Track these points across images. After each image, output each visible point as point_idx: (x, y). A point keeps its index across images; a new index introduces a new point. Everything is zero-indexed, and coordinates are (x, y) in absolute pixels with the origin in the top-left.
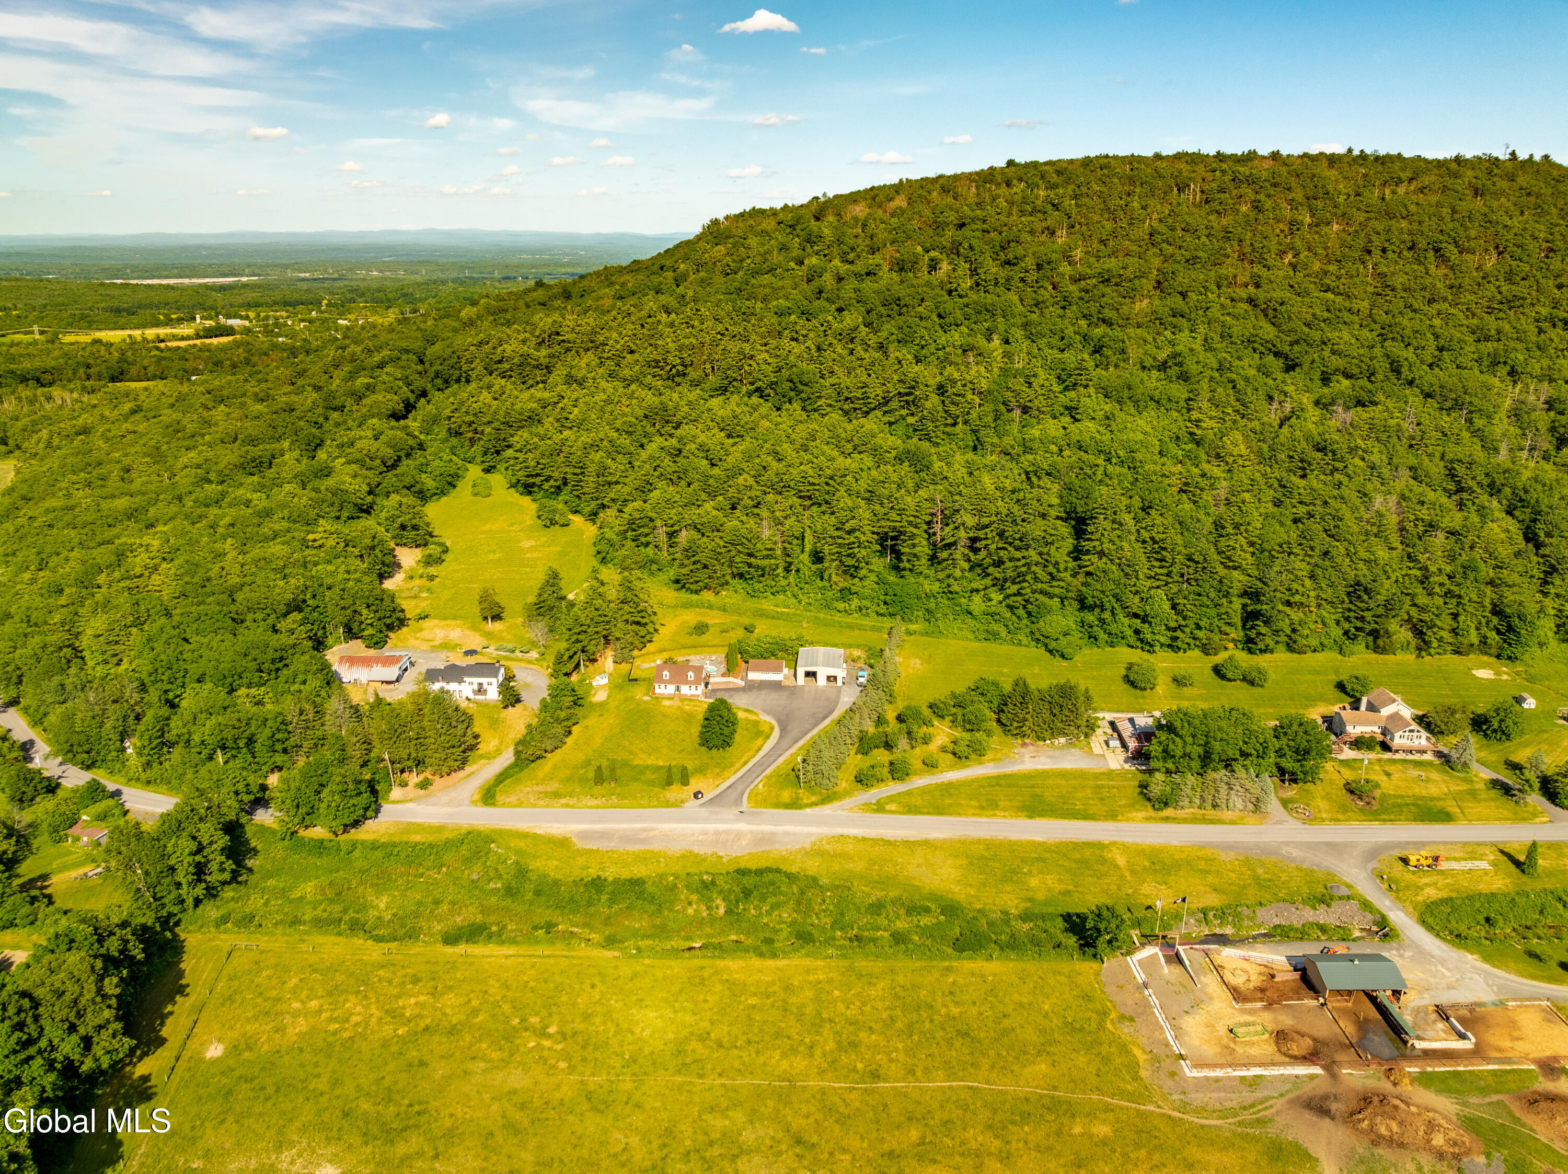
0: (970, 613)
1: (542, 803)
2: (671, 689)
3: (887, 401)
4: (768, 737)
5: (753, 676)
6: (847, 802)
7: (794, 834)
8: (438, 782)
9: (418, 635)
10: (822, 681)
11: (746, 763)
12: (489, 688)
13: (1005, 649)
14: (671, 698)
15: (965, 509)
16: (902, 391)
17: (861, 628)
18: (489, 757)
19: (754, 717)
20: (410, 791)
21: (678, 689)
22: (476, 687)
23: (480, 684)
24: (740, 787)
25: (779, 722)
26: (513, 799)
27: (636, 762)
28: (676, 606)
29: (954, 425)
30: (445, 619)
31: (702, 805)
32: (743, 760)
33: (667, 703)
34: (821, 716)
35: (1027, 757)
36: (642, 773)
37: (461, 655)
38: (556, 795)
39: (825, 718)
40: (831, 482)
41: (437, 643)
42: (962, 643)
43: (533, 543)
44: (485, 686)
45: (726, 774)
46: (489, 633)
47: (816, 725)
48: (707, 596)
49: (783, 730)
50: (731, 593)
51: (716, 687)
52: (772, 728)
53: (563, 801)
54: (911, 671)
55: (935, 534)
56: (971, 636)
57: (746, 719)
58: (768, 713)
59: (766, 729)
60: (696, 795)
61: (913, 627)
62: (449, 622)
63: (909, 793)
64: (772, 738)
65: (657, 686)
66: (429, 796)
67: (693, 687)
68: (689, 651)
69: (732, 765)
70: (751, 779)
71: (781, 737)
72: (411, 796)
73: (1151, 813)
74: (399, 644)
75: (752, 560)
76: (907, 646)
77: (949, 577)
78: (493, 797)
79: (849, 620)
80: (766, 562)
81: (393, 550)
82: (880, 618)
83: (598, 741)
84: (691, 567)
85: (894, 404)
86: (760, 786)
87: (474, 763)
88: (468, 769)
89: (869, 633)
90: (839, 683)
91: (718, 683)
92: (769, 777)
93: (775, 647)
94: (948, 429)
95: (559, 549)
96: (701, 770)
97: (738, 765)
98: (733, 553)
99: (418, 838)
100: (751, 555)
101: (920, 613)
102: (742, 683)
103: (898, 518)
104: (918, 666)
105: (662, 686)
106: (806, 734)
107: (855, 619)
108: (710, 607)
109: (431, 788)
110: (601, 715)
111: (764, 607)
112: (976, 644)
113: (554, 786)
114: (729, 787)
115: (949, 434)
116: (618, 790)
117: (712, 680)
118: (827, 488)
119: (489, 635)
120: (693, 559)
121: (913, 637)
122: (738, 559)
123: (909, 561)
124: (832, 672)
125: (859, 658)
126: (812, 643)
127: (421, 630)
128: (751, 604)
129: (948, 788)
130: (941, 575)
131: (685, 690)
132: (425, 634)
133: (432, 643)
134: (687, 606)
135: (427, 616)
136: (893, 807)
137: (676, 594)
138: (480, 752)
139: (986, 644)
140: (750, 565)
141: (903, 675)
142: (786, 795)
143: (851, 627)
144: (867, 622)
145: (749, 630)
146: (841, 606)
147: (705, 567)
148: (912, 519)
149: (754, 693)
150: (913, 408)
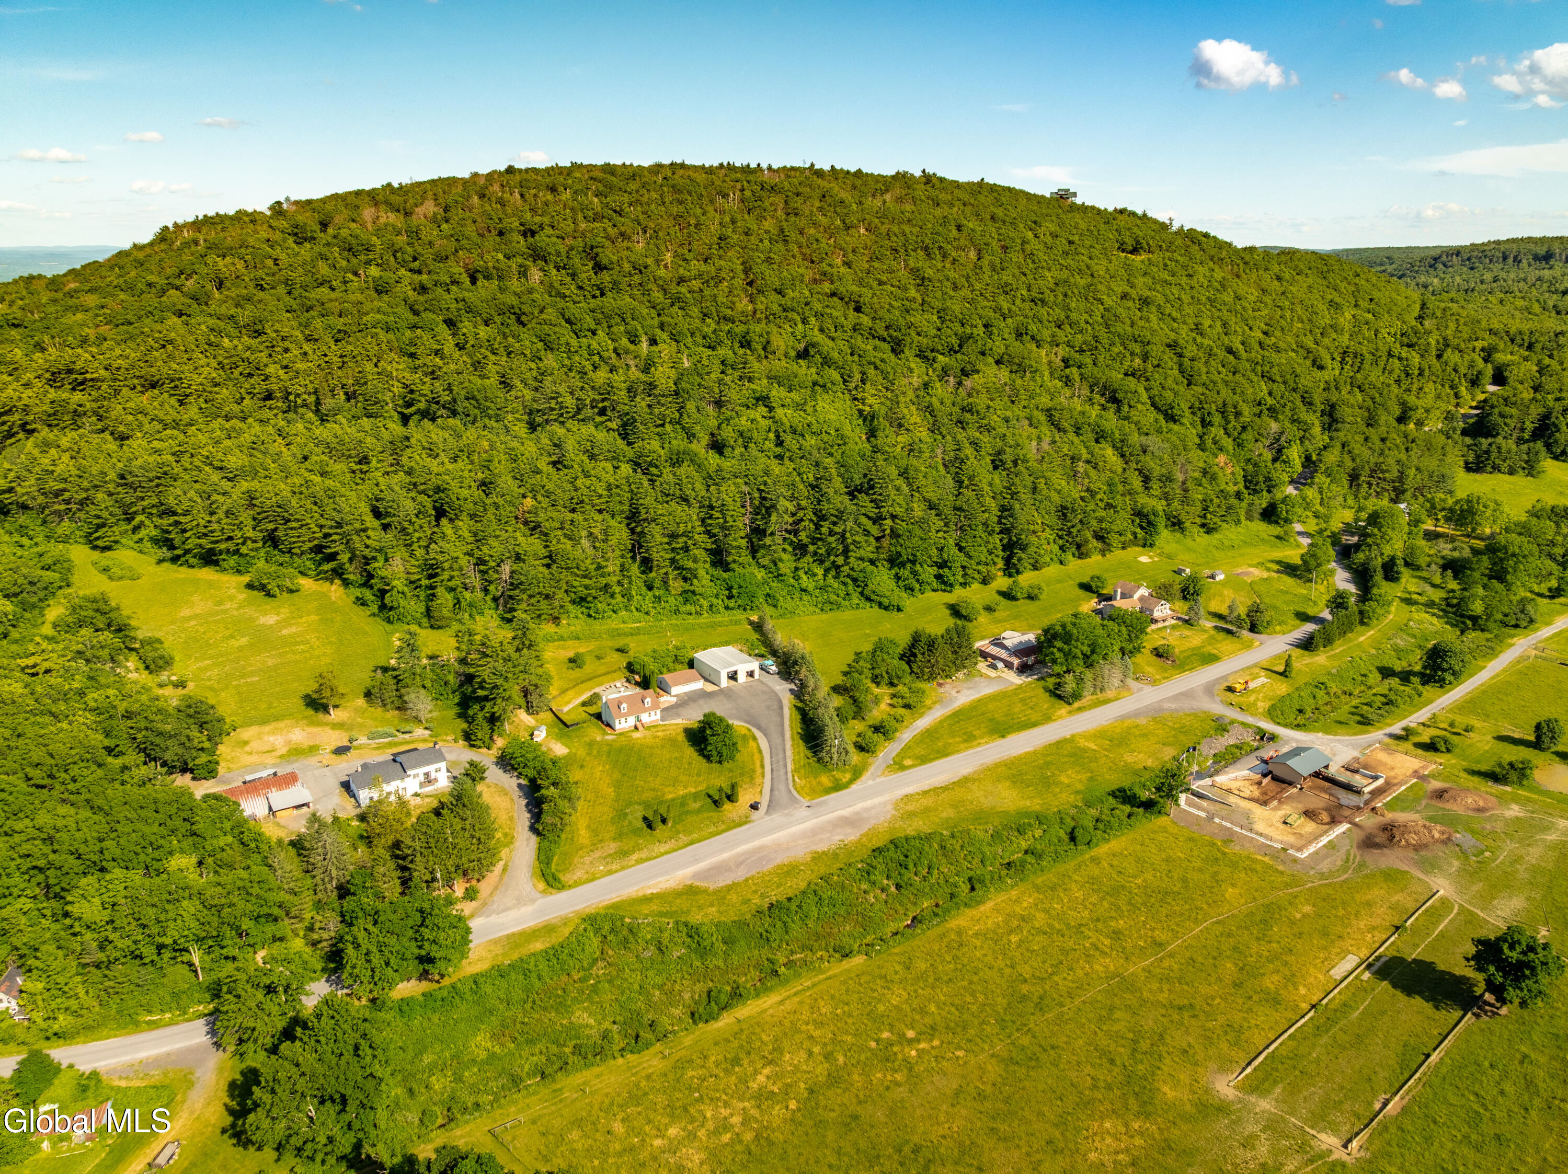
1: (614, 867)
2: (631, 721)
4: (755, 739)
5: (676, 690)
6: (871, 770)
7: (872, 808)
8: (482, 887)
9: (247, 749)
10: (742, 678)
11: (763, 766)
12: (439, 775)
13: (847, 615)
14: (636, 729)
17: (720, 624)
18: (505, 843)
21: (638, 719)
22: (422, 778)
23: (427, 774)
24: (782, 788)
25: (748, 722)
26: (579, 874)
27: (668, 796)
30: (263, 723)
31: (767, 812)
32: (758, 764)
33: (636, 735)
34: (775, 707)
35: (954, 693)
36: (684, 804)
37: (333, 756)
38: (623, 853)
39: (780, 708)
41: (281, 752)
42: (815, 617)
43: (274, 617)
44: (433, 775)
45: (758, 780)
46: (341, 725)
47: (781, 716)
48: (548, 628)
49: (759, 728)
50: (573, 620)
52: (750, 729)
53: (635, 857)
56: (815, 610)
59: (745, 732)
60: (754, 807)
63: (907, 748)
64: (758, 738)
65: (616, 722)
66: (489, 901)
67: (652, 713)
68: (589, 684)
69: (754, 771)
70: (782, 778)
71: (765, 735)
73: (1068, 708)
78: (557, 879)
79: (702, 619)
82: (733, 612)
83: (610, 792)
86: (796, 780)
88: (498, 863)
89: (732, 627)
90: (757, 676)
92: (795, 771)
95: (315, 617)
96: (735, 785)
97: (759, 770)
99: (539, 946)
101: (761, 599)
106: (782, 725)
107: (705, 619)
108: (561, 638)
109: (481, 895)
110: (580, 766)
111: (611, 626)
112: (824, 616)
113: (612, 845)
114: (772, 790)
116: (679, 827)
119: (338, 726)
126: (697, 647)
128: (598, 626)
129: (930, 734)
131: (645, 718)
132: (257, 746)
136: (908, 762)
139: (831, 614)
142: (825, 780)
143: (711, 626)
144: (718, 618)
145: (623, 650)
147: (548, 597)
149: (694, 705)
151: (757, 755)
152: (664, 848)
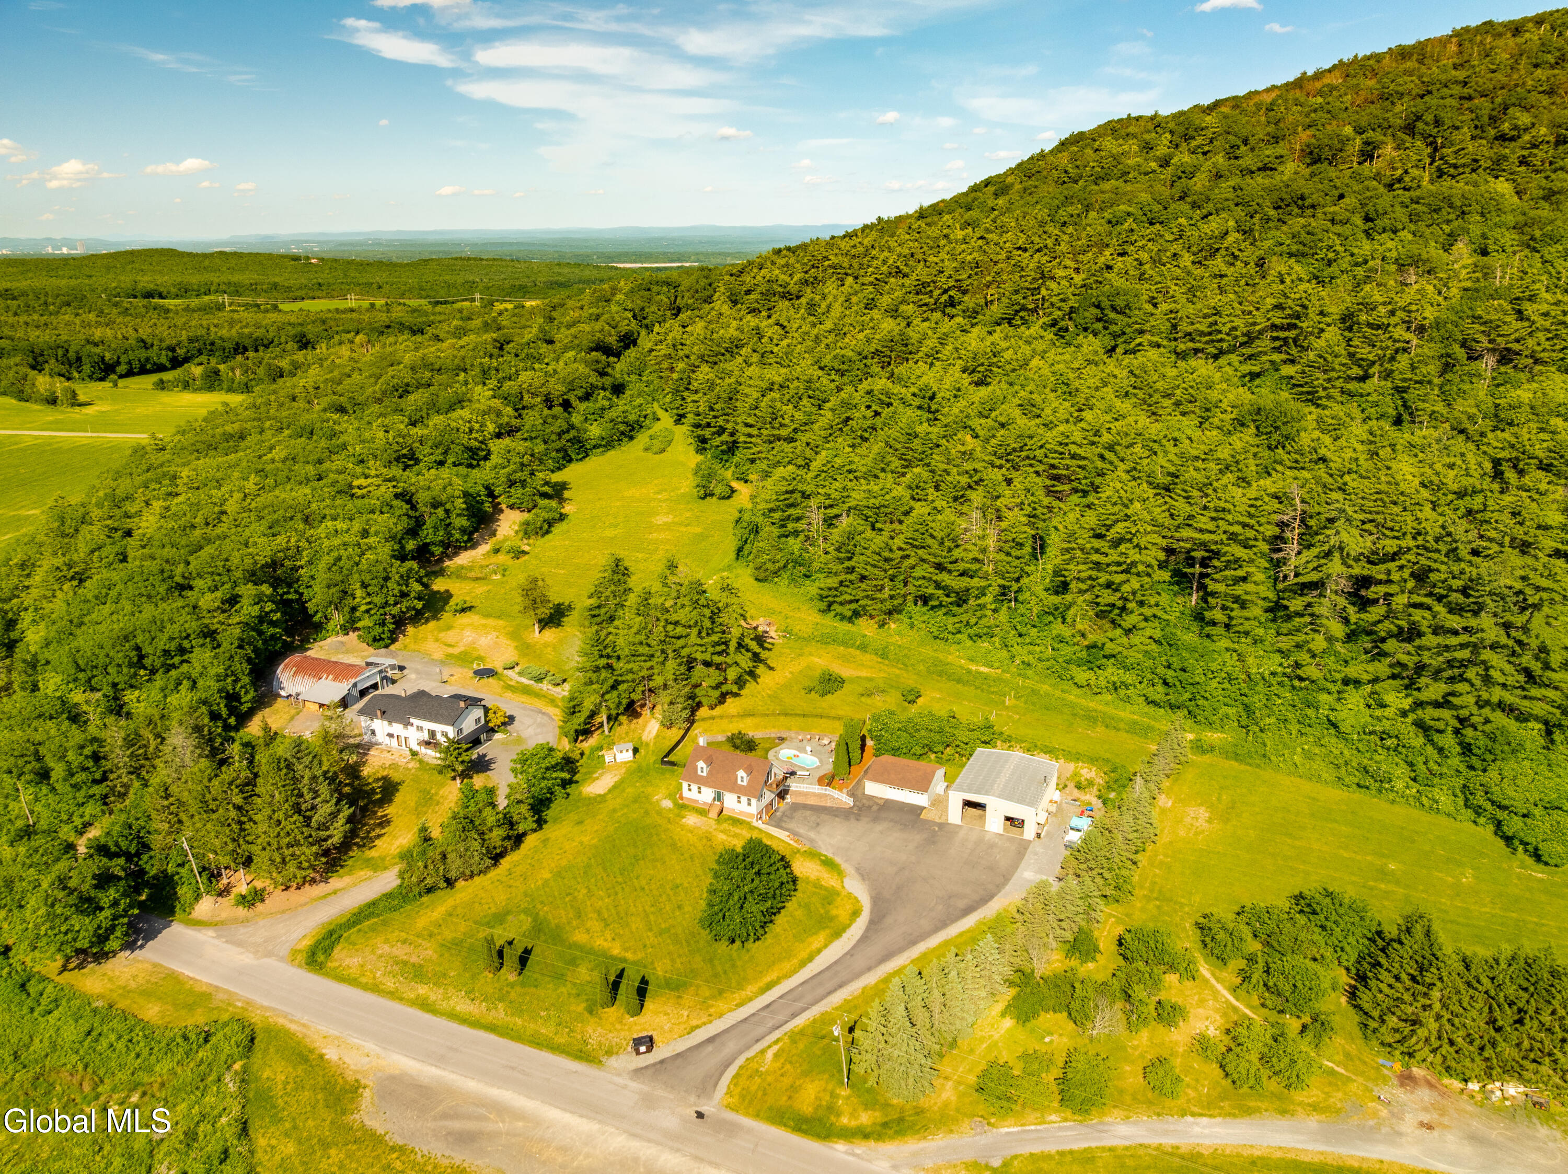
0: (1335, 726)
1: (389, 985)
2: (707, 795)
3: (1250, 338)
4: (837, 934)
5: (873, 789)
6: (933, 1143)
8: (277, 899)
9: (442, 635)
10: (994, 823)
11: (769, 987)
13: (1399, 814)
14: (702, 812)
15: (1349, 520)
16: (1278, 321)
17: (1110, 723)
18: (377, 866)
19: (829, 880)
20: (226, 908)
21: (719, 797)
23: (432, 734)
24: (731, 1046)
25: (877, 900)
26: (354, 963)
27: (579, 937)
28: (807, 640)
29: (1364, 378)
30: (488, 616)
31: (638, 1072)
32: (767, 979)
34: (962, 904)
35: (1408, 1123)
36: (573, 962)
37: (471, 674)
38: (418, 973)
39: (968, 910)
40: (1108, 454)
41: (455, 651)
42: (1307, 787)
43: (669, 519)
44: (438, 738)
45: (721, 1005)
46: (528, 646)
47: (943, 924)
48: (866, 628)
49: (874, 923)
50: (904, 628)
51: (801, 800)
52: (856, 913)
53: (423, 990)
54: (1182, 833)
55: (1285, 561)
56: (1329, 774)
57: (817, 885)
58: (863, 874)
59: (841, 911)
60: (642, 1043)
61: (1213, 737)
62: (491, 622)
64: (845, 936)
65: (685, 785)
66: (245, 921)
67: (744, 799)
69: (740, 987)
70: (761, 1030)
71: (864, 939)
72: (224, 915)
74: (412, 646)
75: (945, 578)
76: (1190, 775)
77: (1298, 646)
78: (328, 951)
79: (1092, 704)
80: (965, 582)
81: (502, 511)
82: (1151, 709)
83: (543, 877)
84: (842, 577)
85: (1264, 343)
86: (770, 1054)
87: (350, 873)
88: (335, 882)
89: (1123, 735)
90: (1029, 832)
91: (806, 794)
92: (795, 1036)
93: (937, 737)
94: (1352, 386)
95: (698, 530)
96: (675, 986)
97: (750, 989)
98: (911, 561)
99: (153, 1010)
100: (940, 567)
101: (1231, 711)
102: (850, 802)
103: (1211, 526)
104: (1202, 823)
105: (694, 787)
106: (913, 943)
107: (1104, 704)
108: (863, 648)
109: (260, 907)
110: (580, 823)
111: (950, 658)
112: (1336, 794)
113: (428, 951)
114: (711, 1040)
115: (1351, 395)
116: (516, 992)
117: (794, 785)
118: (1100, 464)
119: (526, 649)
120: (847, 564)
121: (1207, 758)
122: (918, 572)
123: (1224, 608)
124: (1016, 811)
125: (1091, 783)
126: (1009, 740)
127: (449, 628)
128: (931, 651)
130: (1286, 643)
131: (730, 800)
132: (450, 636)
133: (450, 650)
134: (827, 640)
135: (471, 608)
137: (818, 618)
138: (373, 853)
140: (938, 586)
141: (1163, 839)
142: (810, 1095)
143: (1091, 718)
144: (1126, 713)
145: (912, 697)
146: (1082, 675)
147: (863, 578)
148: (1237, 529)
149: (861, 826)
150: (1294, 351)
151: (787, 966)
152: (463, 1006)
